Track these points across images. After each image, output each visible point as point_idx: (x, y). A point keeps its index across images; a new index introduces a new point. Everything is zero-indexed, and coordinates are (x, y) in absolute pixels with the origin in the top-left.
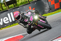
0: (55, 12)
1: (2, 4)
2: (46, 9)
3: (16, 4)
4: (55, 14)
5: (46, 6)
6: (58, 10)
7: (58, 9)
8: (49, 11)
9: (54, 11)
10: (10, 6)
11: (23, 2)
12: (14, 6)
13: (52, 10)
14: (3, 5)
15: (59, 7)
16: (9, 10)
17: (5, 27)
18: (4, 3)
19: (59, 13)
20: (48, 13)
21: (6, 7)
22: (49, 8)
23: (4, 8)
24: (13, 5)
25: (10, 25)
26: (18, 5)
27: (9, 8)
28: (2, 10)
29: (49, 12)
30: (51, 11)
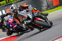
0: (54, 9)
4: (54, 12)
6: (57, 7)
15: (59, 4)
29: (47, 9)
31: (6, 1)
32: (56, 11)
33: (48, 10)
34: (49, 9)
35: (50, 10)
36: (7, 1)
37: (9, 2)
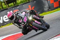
1: (2, 2)
2: (45, 8)
3: (16, 3)
5: (45, 5)
7: (57, 8)
8: (48, 9)
9: (53, 10)
10: (10, 5)
11: (23, 1)
12: (14, 5)
13: (51, 8)
14: (3, 4)
16: (8, 8)
17: (5, 25)
18: (4, 2)
19: (58, 11)
20: (47, 11)
21: (6, 6)
22: (48, 7)
23: (4, 6)
24: (13, 3)
25: (10, 23)
26: (18, 4)
27: (9, 7)
28: (2, 8)
30: (50, 10)
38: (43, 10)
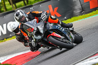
0: (90, 14)
2: (76, 10)
4: (90, 17)
6: (95, 10)
9: (89, 12)
12: (25, 4)
13: (85, 10)
15: (97, 6)
16: (16, 10)
17: (11, 37)
21: (11, 6)
26: (31, 3)
27: (16, 7)
28: (5, 10)
31: (24, 2)
32: (93, 17)
33: (82, 14)
34: (84, 13)
35: (86, 15)
36: (26, 2)
37: (28, 3)
38: (73, 12)
